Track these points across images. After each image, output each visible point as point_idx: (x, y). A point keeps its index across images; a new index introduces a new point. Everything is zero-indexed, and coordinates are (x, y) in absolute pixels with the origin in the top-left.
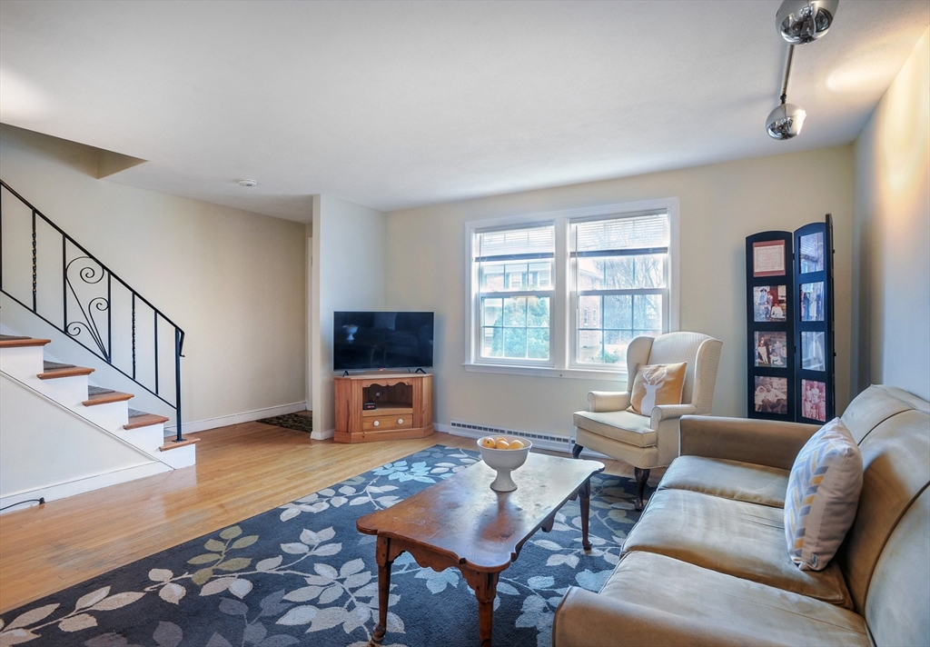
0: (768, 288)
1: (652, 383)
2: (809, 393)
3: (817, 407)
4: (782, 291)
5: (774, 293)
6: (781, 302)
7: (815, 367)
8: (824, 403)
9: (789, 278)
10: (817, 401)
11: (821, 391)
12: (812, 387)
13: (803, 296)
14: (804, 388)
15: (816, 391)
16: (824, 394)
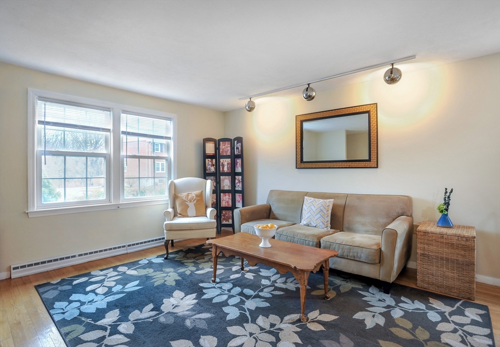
0: (210, 160)
1: (190, 201)
2: (224, 198)
3: (228, 202)
4: (214, 160)
5: (212, 162)
6: (214, 165)
7: (226, 188)
8: (231, 201)
9: (216, 156)
10: (228, 200)
11: (229, 196)
12: (225, 196)
13: (221, 164)
14: (222, 196)
15: (227, 197)
16: (231, 197)
